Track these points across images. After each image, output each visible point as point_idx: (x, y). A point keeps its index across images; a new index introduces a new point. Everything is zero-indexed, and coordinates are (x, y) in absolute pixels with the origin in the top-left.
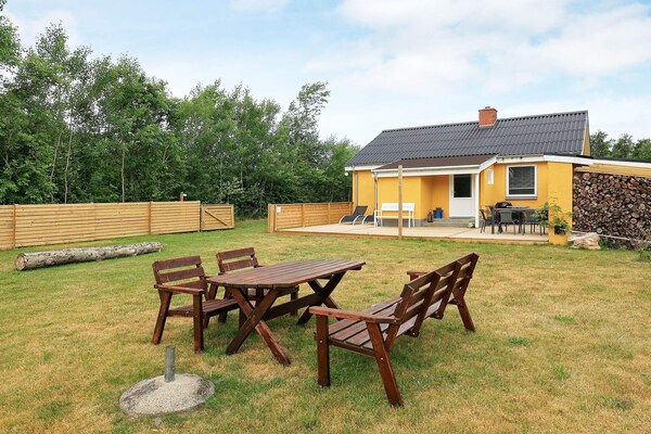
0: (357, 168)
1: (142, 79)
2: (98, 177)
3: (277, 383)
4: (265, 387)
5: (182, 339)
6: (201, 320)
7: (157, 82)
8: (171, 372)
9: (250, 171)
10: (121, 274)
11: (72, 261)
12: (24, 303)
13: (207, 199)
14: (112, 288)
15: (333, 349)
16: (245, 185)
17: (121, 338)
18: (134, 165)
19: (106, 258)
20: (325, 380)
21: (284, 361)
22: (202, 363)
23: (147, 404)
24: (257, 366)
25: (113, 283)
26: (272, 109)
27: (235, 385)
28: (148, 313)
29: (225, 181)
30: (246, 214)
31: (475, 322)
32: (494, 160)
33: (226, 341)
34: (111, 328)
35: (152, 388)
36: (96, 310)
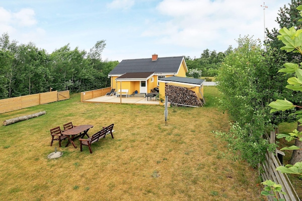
0: (112, 76)
1: (36, 50)
2: (21, 86)
3: (74, 152)
4: (71, 153)
5: (56, 144)
6: (60, 141)
7: (42, 49)
8: (56, 151)
9: (75, 77)
10: (36, 125)
11: (20, 121)
12: (15, 137)
13: (60, 89)
14: (36, 131)
15: (83, 146)
16: (74, 81)
17: (43, 145)
18: (34, 80)
19: (29, 118)
20: (81, 150)
21: (76, 148)
22: (61, 149)
23: (52, 157)
24: (71, 149)
25: (36, 129)
26: (84, 53)
27: (66, 153)
28: (47, 138)
29: (66, 81)
30: (74, 92)
31: (114, 136)
32: (153, 74)
33: (66, 144)
34: (40, 143)
35: (53, 154)
36: (34, 138)
